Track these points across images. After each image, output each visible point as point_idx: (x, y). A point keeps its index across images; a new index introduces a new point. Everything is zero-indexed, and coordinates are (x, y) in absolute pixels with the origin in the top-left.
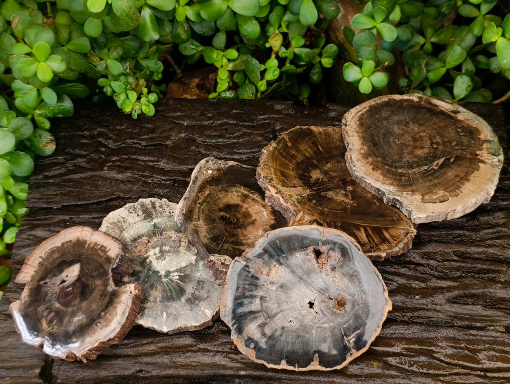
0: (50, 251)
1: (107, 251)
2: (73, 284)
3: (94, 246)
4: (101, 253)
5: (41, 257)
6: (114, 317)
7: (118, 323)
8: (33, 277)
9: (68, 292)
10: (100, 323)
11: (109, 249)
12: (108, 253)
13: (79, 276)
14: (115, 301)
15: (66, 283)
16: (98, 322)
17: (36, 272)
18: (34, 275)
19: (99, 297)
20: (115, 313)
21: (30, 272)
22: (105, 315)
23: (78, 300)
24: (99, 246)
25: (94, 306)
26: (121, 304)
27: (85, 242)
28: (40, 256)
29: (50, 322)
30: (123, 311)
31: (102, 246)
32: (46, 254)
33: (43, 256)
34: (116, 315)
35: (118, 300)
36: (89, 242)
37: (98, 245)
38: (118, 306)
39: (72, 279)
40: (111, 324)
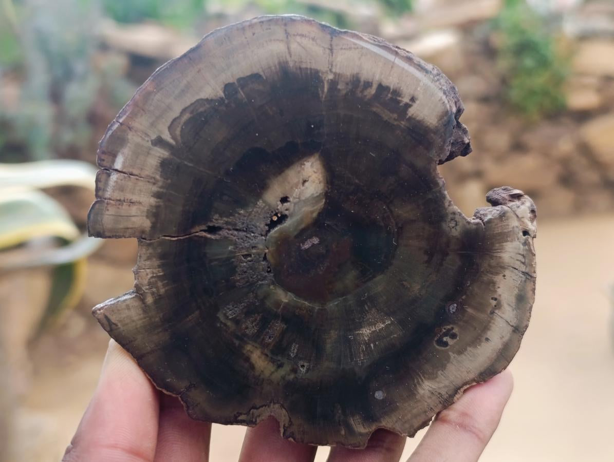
0: (187, 116)
1: (408, 106)
2: (317, 225)
3: (352, 92)
4: (387, 115)
5: (159, 142)
6: (492, 313)
7: (510, 329)
8: (155, 214)
9: (307, 250)
10: (453, 336)
11: (413, 99)
12: (411, 111)
13: (326, 195)
14: (485, 265)
15: (287, 223)
16: (446, 335)
17: (157, 195)
18: (157, 207)
19: (426, 258)
20: (494, 303)
21: (135, 198)
22: (461, 310)
23: (351, 277)
24: (373, 91)
25: (416, 288)
26: (507, 273)
27: (314, 77)
28: (154, 137)
29: (277, 352)
30: (516, 291)
31: (382, 88)
32: (178, 132)
33: (167, 137)
34: (498, 306)
35: (493, 262)
36: (331, 77)
37: (368, 84)
38: (498, 279)
39: (307, 209)
40: (489, 334)
